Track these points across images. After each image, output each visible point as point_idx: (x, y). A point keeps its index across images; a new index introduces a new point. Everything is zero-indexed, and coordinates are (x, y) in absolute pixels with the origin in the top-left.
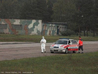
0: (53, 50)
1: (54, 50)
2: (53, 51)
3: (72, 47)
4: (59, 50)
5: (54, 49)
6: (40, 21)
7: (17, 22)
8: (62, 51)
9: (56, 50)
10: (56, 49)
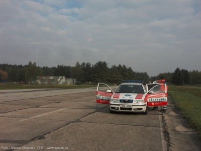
0: (119, 107)
1: (121, 108)
2: (120, 110)
3: (154, 99)
4: (133, 107)
5: (121, 106)
6: (64, 77)
7: (52, 78)
8: (141, 109)
9: (126, 107)
10: (126, 105)
